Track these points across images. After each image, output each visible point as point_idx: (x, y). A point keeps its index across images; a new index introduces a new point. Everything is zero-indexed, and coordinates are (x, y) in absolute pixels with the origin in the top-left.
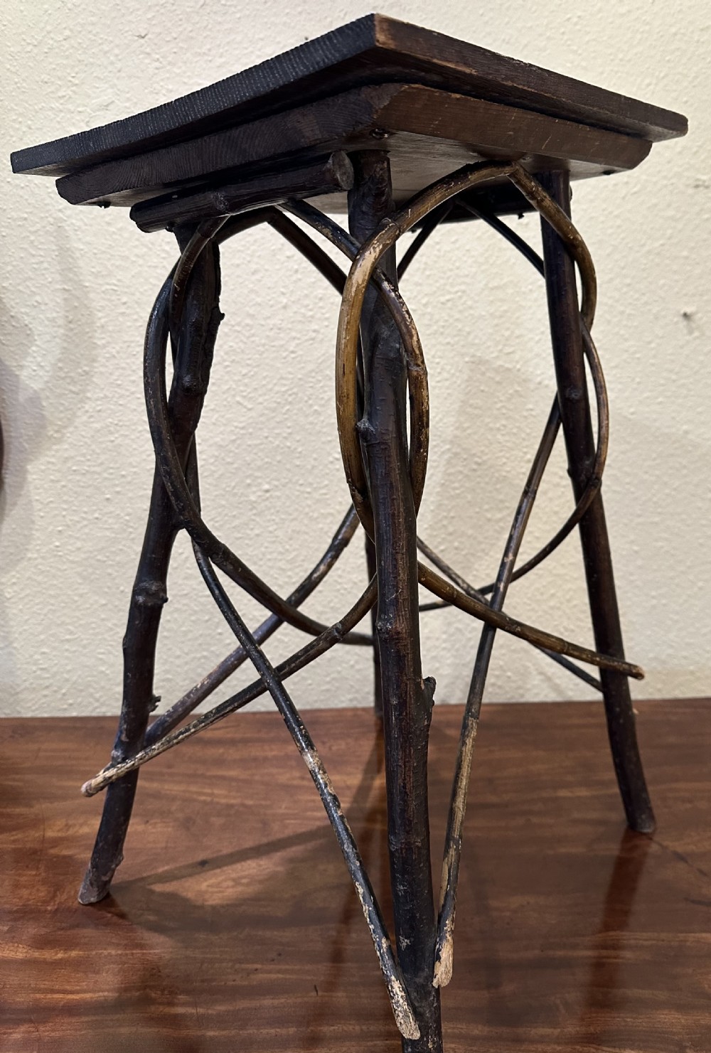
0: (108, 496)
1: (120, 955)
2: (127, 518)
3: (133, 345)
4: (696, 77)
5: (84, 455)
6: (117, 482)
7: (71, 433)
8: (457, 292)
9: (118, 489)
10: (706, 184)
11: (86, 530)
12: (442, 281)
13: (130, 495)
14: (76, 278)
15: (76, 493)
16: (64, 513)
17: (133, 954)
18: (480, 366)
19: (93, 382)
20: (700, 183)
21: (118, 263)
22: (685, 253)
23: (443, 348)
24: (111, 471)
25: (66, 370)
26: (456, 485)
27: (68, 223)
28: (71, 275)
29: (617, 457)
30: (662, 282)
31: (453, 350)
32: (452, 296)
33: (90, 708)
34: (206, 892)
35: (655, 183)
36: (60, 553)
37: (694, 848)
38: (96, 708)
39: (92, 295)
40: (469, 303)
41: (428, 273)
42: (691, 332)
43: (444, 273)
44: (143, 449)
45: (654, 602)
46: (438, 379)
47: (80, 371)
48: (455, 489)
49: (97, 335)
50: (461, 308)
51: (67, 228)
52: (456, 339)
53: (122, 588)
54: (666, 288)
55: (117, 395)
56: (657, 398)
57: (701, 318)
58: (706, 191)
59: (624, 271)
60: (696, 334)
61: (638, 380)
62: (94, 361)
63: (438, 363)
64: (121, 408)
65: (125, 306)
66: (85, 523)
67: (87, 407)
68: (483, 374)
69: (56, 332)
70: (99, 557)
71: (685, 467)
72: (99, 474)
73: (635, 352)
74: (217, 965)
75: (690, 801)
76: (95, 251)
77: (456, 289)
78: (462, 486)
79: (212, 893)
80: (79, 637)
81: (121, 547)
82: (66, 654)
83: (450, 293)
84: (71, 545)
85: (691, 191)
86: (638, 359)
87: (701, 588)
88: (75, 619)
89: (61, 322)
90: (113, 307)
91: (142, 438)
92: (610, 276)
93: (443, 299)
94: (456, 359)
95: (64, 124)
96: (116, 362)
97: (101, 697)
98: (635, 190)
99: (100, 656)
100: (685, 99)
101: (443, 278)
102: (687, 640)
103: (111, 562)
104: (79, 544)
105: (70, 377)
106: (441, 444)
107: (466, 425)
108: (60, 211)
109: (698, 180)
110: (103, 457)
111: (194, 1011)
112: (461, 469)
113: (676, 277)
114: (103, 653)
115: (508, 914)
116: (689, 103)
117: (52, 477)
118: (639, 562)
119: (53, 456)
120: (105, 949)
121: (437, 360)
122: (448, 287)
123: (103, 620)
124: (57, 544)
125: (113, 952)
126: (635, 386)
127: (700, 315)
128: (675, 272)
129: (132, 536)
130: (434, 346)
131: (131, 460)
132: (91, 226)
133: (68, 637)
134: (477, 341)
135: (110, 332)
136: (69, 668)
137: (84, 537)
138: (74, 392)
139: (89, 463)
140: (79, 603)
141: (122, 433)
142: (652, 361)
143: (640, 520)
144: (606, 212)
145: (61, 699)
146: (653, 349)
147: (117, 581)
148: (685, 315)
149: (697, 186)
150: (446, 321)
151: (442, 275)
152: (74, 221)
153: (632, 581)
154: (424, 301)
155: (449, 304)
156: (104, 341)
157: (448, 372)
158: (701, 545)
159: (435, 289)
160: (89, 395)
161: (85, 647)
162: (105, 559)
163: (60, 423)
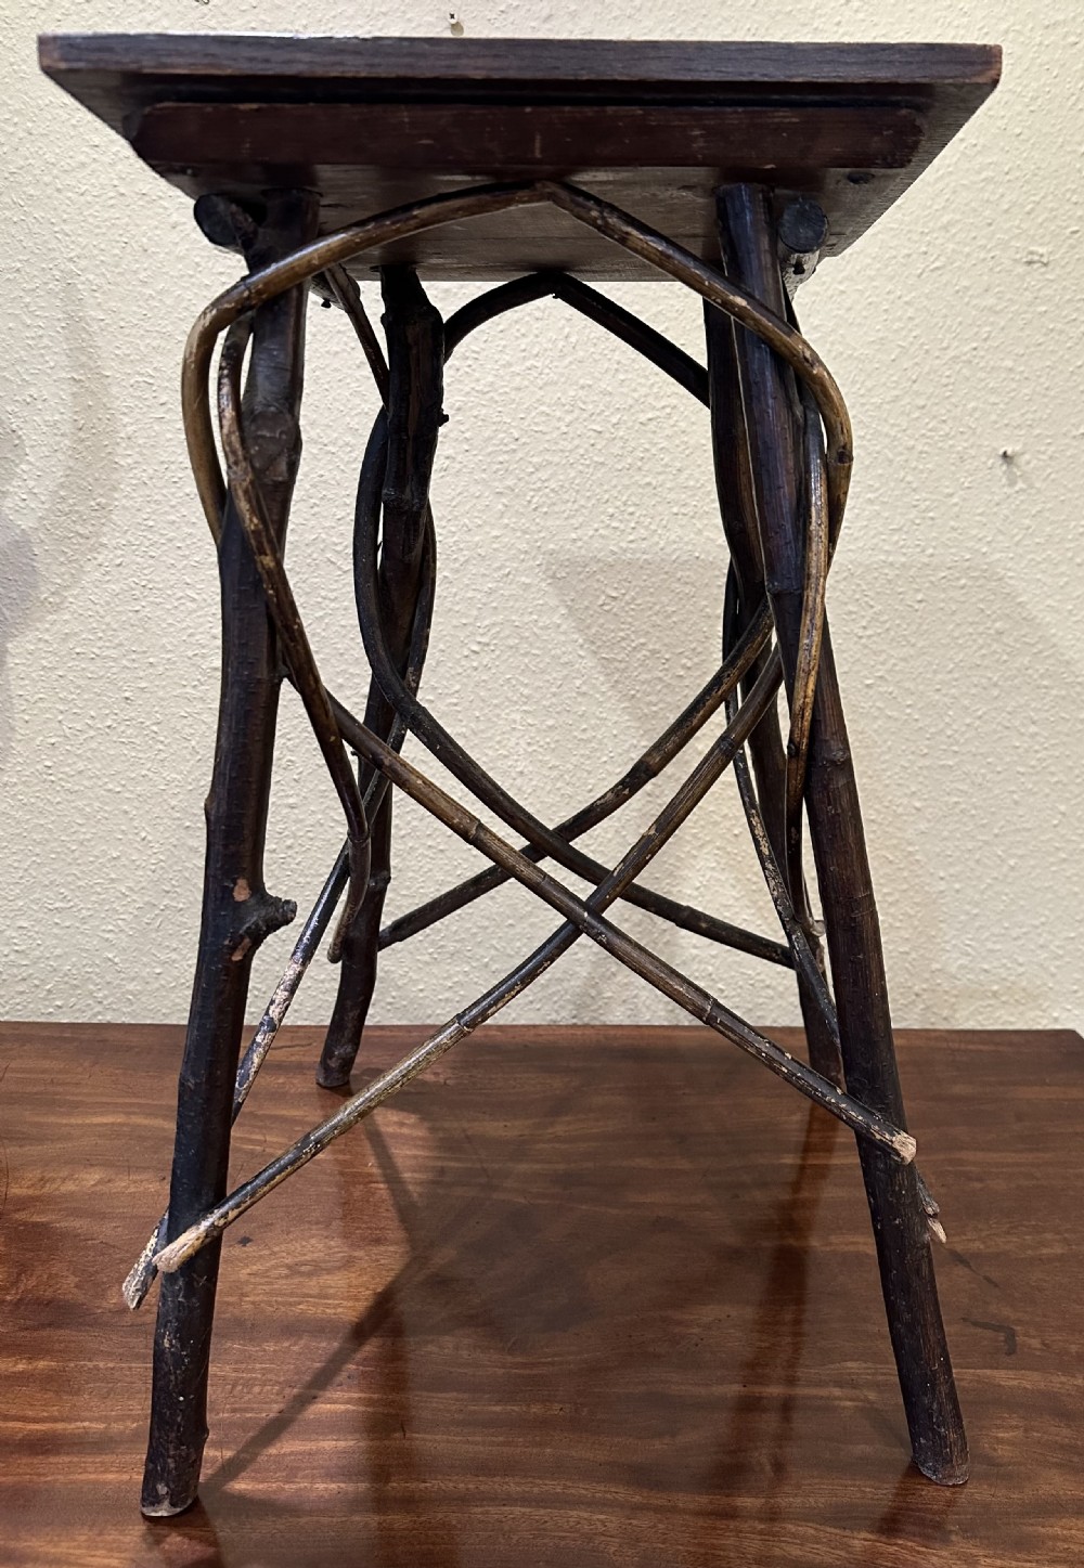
0: (127, 694)
1: (112, 1369)
2: (155, 728)
3: (173, 467)
4: (1034, 99)
5: (93, 631)
6: (141, 674)
7: (75, 597)
8: (663, 408)
9: (143, 685)
10: (1045, 260)
11: (94, 745)
12: (644, 391)
13: (161, 693)
14: (92, 365)
15: (79, 687)
16: (60, 718)
17: (130, 1368)
18: (694, 521)
19: (110, 520)
20: (1036, 258)
21: (155, 344)
22: (1009, 363)
23: (640, 490)
24: (134, 656)
25: (71, 501)
26: (653, 698)
27: (83, 278)
28: (84, 359)
29: (895, 665)
30: (972, 404)
31: (655, 495)
32: (658, 413)
33: (90, 1013)
34: (247, 1282)
35: (968, 255)
36: (52, 778)
37: (982, 1247)
38: (99, 1013)
39: (114, 390)
40: (683, 425)
41: (622, 377)
42: (1012, 483)
43: (646, 377)
44: (184, 625)
45: (942, 886)
46: (631, 538)
47: (93, 503)
48: (650, 704)
49: (119, 450)
50: (669, 432)
51: (80, 286)
52: (661, 478)
53: (143, 834)
54: (977, 415)
55: (147, 544)
56: (958, 579)
57: (1028, 463)
58: (1043, 270)
59: (915, 387)
60: (1020, 485)
61: (930, 551)
62: (115, 489)
63: (632, 514)
64: (151, 562)
65: (164, 408)
66: (92, 733)
67: (100, 558)
68: (700, 532)
69: (58, 443)
70: (110, 786)
71: (995, 685)
72: (115, 660)
73: (927, 510)
74: (257, 1389)
75: (980, 1180)
76: (122, 324)
77: (663, 404)
78: (661, 701)
79: (254, 1284)
80: (76, 905)
81: (144, 772)
82: (55, 931)
83: (654, 408)
84: (69, 765)
85: (1021, 269)
86: (932, 519)
87: (1012, 868)
88: (70, 879)
89: (66, 428)
90: (145, 410)
91: (182, 608)
92: (896, 393)
93: (643, 418)
94: (660, 508)
95: (81, 130)
96: (148, 492)
97: (106, 997)
98: (937, 264)
99: (107, 936)
100: (1018, 131)
101: (644, 385)
102: (990, 945)
103: (127, 795)
104: (80, 766)
105: (77, 512)
106: (633, 637)
107: (670, 609)
108: (71, 260)
109: (1032, 253)
110: (122, 636)
111: (218, 1454)
112: (661, 674)
113: (993, 399)
114: (111, 931)
116: (1022, 137)
117: (44, 663)
118: (923, 826)
119: (47, 630)
120: (90, 1360)
121: (631, 509)
122: (650, 400)
123: (113, 880)
124: (48, 763)
125: (101, 1365)
126: (926, 560)
127: (1027, 457)
128: (993, 391)
129: (163, 755)
130: (627, 487)
131: (164, 640)
132: (117, 284)
133: (57, 905)
134: (692, 483)
135: (139, 446)
136: (58, 951)
137: (89, 754)
138: (80, 535)
139: (100, 644)
140: (77, 854)
141: (151, 599)
142: (952, 523)
143: (927, 762)
144: (892, 297)
145: (44, 999)
146: (956, 505)
147: (135, 824)
148: (1005, 455)
149: (1030, 263)
150: (647, 450)
151: (643, 381)
152: (91, 277)
153: (910, 853)
154: (614, 420)
155: (651, 426)
156: (130, 461)
157: (647, 528)
158: (1016, 803)
159: (630, 401)
160: (104, 540)
161: (84, 921)
162: (118, 789)
163: (59, 581)
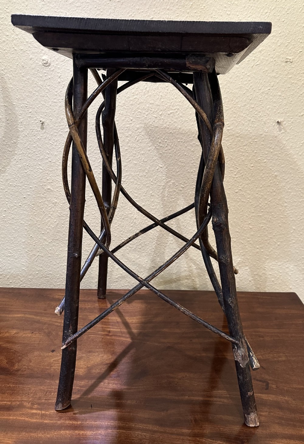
0: (25, 196)
1: (14, 387)
2: (33, 206)
3: (34, 131)
4: (288, 9)
5: (14, 178)
6: (28, 190)
7: (9, 169)
8: (175, 109)
9: (29, 194)
10: (291, 61)
11: (16, 211)
12: (169, 104)
13: (34, 196)
14: (10, 101)
15: (11, 194)
16: (7, 203)
17: (19, 387)
18: (184, 144)
19: (17, 147)
20: (288, 60)
21: (27, 95)
22: (280, 94)
23: (168, 135)
24: (26, 186)
25: (6, 141)
26: (173, 197)
27: (6, 76)
28: (7, 99)
29: (244, 186)
30: (268, 107)
31: (173, 136)
32: (173, 111)
33: (19, 284)
34: (53, 363)
35: (267, 60)
36: (5, 220)
38: (22, 284)
39: (17, 109)
40: (181, 114)
41: (162, 100)
42: (280, 130)
44: (39, 176)
45: (258, 250)
46: (166, 149)
47: (12, 142)
48: (172, 198)
49: (19, 126)
50: (177, 117)
51: (5, 78)
52: (174, 131)
53: (31, 235)
54: (269, 110)
55: (28, 153)
56: (264, 160)
57: (285, 124)
58: (291, 64)
59: (251, 101)
60: (283, 131)
61: (256, 151)
62: (18, 138)
63: (166, 142)
64: (29, 158)
65: (31, 114)
66: (16, 207)
67: (15, 158)
68: (186, 147)
69: (2, 124)
70: (21, 222)
71: (275, 191)
72: (21, 186)
73: (255, 139)
74: (53, 394)
75: (263, 337)
76: (18, 89)
77: (175, 108)
78: (175, 197)
79: (55, 363)
80: (14, 255)
81: (30, 218)
82: (9, 262)
83: (172, 110)
84: (10, 216)
85: (284, 64)
86: (256, 142)
87: (279, 245)
88: (12, 248)
89: (4, 120)
90: (25, 114)
91: (38, 171)
92: (245, 103)
93: (169, 113)
94: (174, 140)
95: (3, 31)
96: (27, 138)
97: (23, 280)
98: (258, 63)
99: (23, 263)
100: (283, 20)
101: (169, 103)
102: (271, 267)
103: (26, 225)
104: (13, 216)
105: (8, 144)
106: (167, 179)
107: (178, 170)
108: (2, 70)
109: (287, 59)
110: (22, 180)
111: (40, 412)
112: (175, 190)
113: (275, 105)
114: (23, 262)
115: (176, 380)
116: (285, 22)
117: (2, 188)
118: (252, 233)
119: (2, 178)
120: (8, 384)
121: (166, 141)
122: (171, 107)
123: (23, 248)
124: (4, 216)
125: (11, 386)
126: (254, 154)
127: (285, 122)
128: (275, 102)
129: (35, 213)
130: (164, 134)
131: (34, 181)
132: (15, 77)
133: (9, 255)
134: (184, 132)
135: (24, 125)
136: (10, 267)
137: (15, 213)
138: (9, 151)
139: (17, 182)
140: (13, 241)
141: (30, 169)
142: (262, 143)
143: (254, 214)
144: (244, 74)
145: (7, 280)
146: (263, 137)
147: (29, 232)
148: (278, 122)
149: (286, 62)
150: (170, 122)
151: (169, 101)
152: (8, 75)
153: (248, 241)
154: (160, 113)
155: (172, 115)
156: (22, 129)
157: (170, 146)
158: (280, 226)
159: (165, 108)
160: (16, 152)
161: (16, 259)
162: (24, 223)
163: (4, 164)
